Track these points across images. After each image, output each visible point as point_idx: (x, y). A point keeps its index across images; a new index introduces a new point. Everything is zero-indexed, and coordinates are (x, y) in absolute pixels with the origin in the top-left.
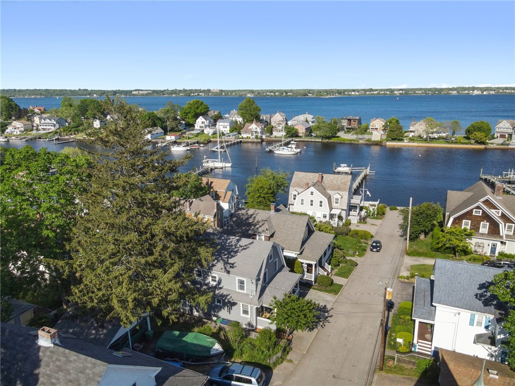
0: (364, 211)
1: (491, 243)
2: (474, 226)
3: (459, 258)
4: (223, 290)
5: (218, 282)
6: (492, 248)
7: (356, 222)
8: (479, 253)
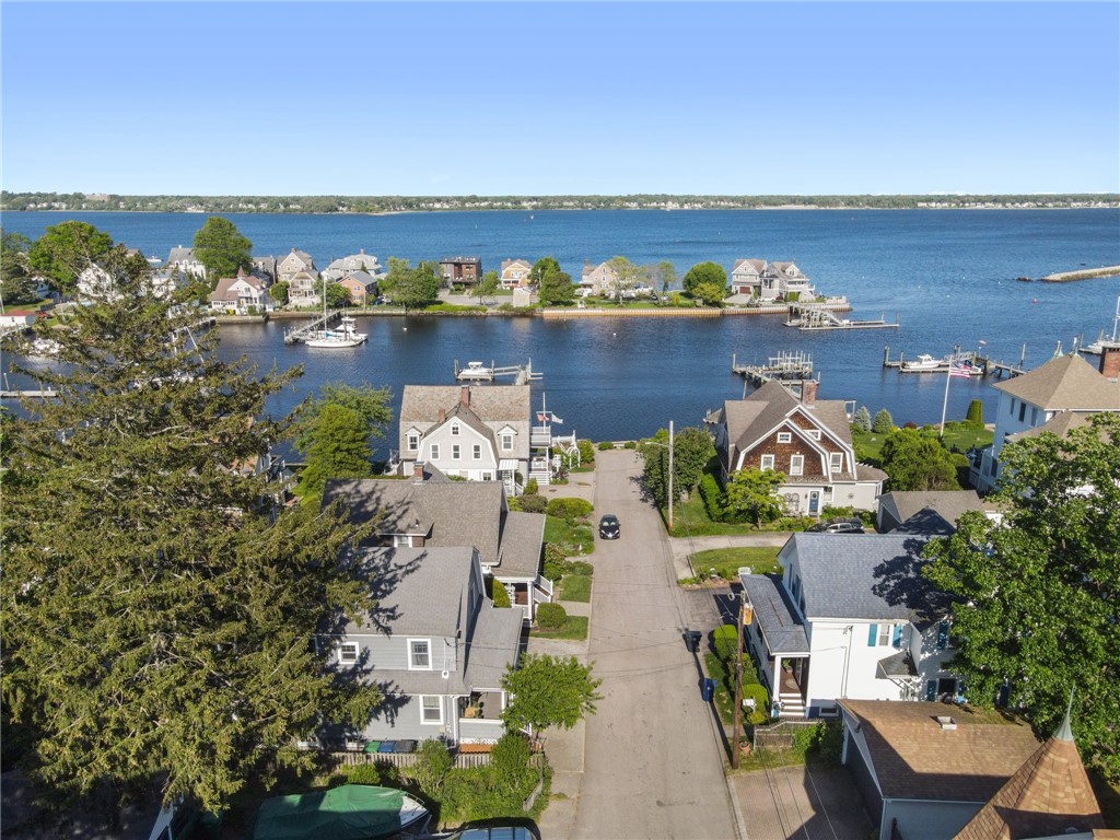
0: (557, 457)
1: (809, 491)
2: (780, 464)
3: (764, 528)
4: (373, 673)
5: (361, 657)
6: (811, 501)
7: (547, 483)
8: (791, 514)
